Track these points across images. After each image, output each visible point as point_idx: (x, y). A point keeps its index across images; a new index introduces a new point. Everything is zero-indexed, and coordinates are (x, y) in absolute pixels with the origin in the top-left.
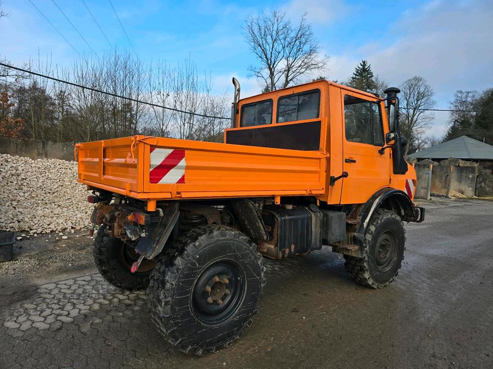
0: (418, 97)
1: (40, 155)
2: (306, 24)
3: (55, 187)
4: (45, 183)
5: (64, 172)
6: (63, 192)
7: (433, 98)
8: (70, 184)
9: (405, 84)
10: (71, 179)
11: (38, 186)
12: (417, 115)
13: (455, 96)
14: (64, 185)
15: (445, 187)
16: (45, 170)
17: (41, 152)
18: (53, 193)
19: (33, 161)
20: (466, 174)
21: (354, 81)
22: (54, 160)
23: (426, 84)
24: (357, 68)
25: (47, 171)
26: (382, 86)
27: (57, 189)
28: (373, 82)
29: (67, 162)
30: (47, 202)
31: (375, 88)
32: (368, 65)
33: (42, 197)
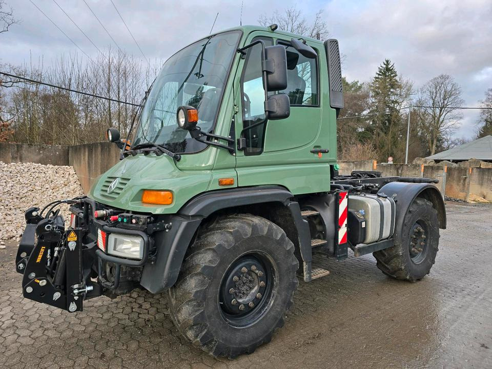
0: (445, 96)
1: (14, 159)
2: (320, 22)
3: (24, 192)
4: (15, 187)
5: (37, 176)
6: (32, 197)
7: (461, 97)
8: (40, 188)
9: (431, 83)
10: (43, 184)
11: (6, 191)
12: (444, 115)
13: (486, 94)
14: (34, 190)
15: (463, 190)
16: (16, 174)
17: (15, 155)
18: (21, 198)
19: (6, 165)
20: (488, 177)
21: (377, 81)
22: (29, 163)
23: (454, 82)
24: (381, 68)
25: (19, 175)
26: (406, 86)
27: (25, 194)
28: (396, 81)
29: (43, 166)
30: (12, 207)
31: (398, 87)
32: (391, 64)
33: (7, 203)
